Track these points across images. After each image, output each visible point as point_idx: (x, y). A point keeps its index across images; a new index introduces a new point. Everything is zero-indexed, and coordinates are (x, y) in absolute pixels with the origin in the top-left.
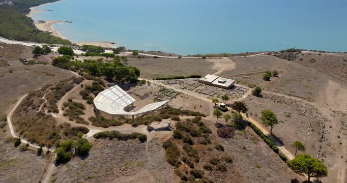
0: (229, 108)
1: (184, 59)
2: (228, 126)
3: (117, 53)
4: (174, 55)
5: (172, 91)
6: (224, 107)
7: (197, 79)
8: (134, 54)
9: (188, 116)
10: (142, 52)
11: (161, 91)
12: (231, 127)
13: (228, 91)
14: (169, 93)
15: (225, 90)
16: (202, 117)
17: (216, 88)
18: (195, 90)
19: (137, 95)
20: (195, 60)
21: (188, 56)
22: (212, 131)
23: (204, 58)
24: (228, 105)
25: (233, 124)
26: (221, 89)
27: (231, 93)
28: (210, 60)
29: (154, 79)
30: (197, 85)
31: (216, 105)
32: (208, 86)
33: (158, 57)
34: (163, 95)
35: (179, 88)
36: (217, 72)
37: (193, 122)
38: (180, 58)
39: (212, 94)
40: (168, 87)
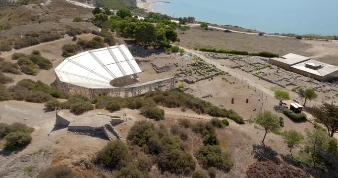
0: (309, 116)
1: (266, 36)
2: (289, 159)
3: (184, 24)
4: (255, 31)
5: (212, 68)
6: (298, 111)
7: (268, 59)
8: (202, 26)
9: (198, 113)
10: (215, 25)
11: (194, 65)
12: (298, 164)
13: (321, 84)
14: (205, 70)
15: (315, 81)
16: (232, 123)
17: (298, 75)
18: (254, 73)
19: (153, 66)
20: (283, 39)
21: (275, 34)
22: (237, 164)
23: (299, 38)
24: (309, 110)
25: (305, 158)
26: (307, 79)
27: (328, 88)
28: (308, 42)
29: (196, 50)
30: (262, 66)
31: (281, 103)
32: (281, 71)
33: (231, 32)
34: (193, 72)
35: (227, 66)
36: (312, 56)
37: (195, 130)
38: (261, 34)
39: (284, 83)
40: (210, 61)
